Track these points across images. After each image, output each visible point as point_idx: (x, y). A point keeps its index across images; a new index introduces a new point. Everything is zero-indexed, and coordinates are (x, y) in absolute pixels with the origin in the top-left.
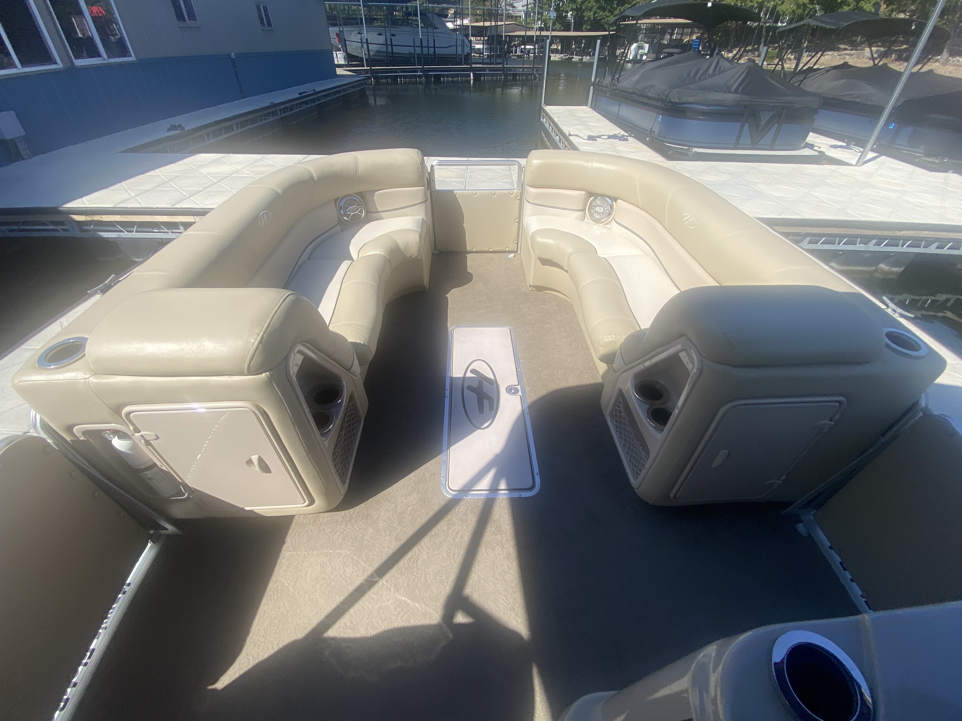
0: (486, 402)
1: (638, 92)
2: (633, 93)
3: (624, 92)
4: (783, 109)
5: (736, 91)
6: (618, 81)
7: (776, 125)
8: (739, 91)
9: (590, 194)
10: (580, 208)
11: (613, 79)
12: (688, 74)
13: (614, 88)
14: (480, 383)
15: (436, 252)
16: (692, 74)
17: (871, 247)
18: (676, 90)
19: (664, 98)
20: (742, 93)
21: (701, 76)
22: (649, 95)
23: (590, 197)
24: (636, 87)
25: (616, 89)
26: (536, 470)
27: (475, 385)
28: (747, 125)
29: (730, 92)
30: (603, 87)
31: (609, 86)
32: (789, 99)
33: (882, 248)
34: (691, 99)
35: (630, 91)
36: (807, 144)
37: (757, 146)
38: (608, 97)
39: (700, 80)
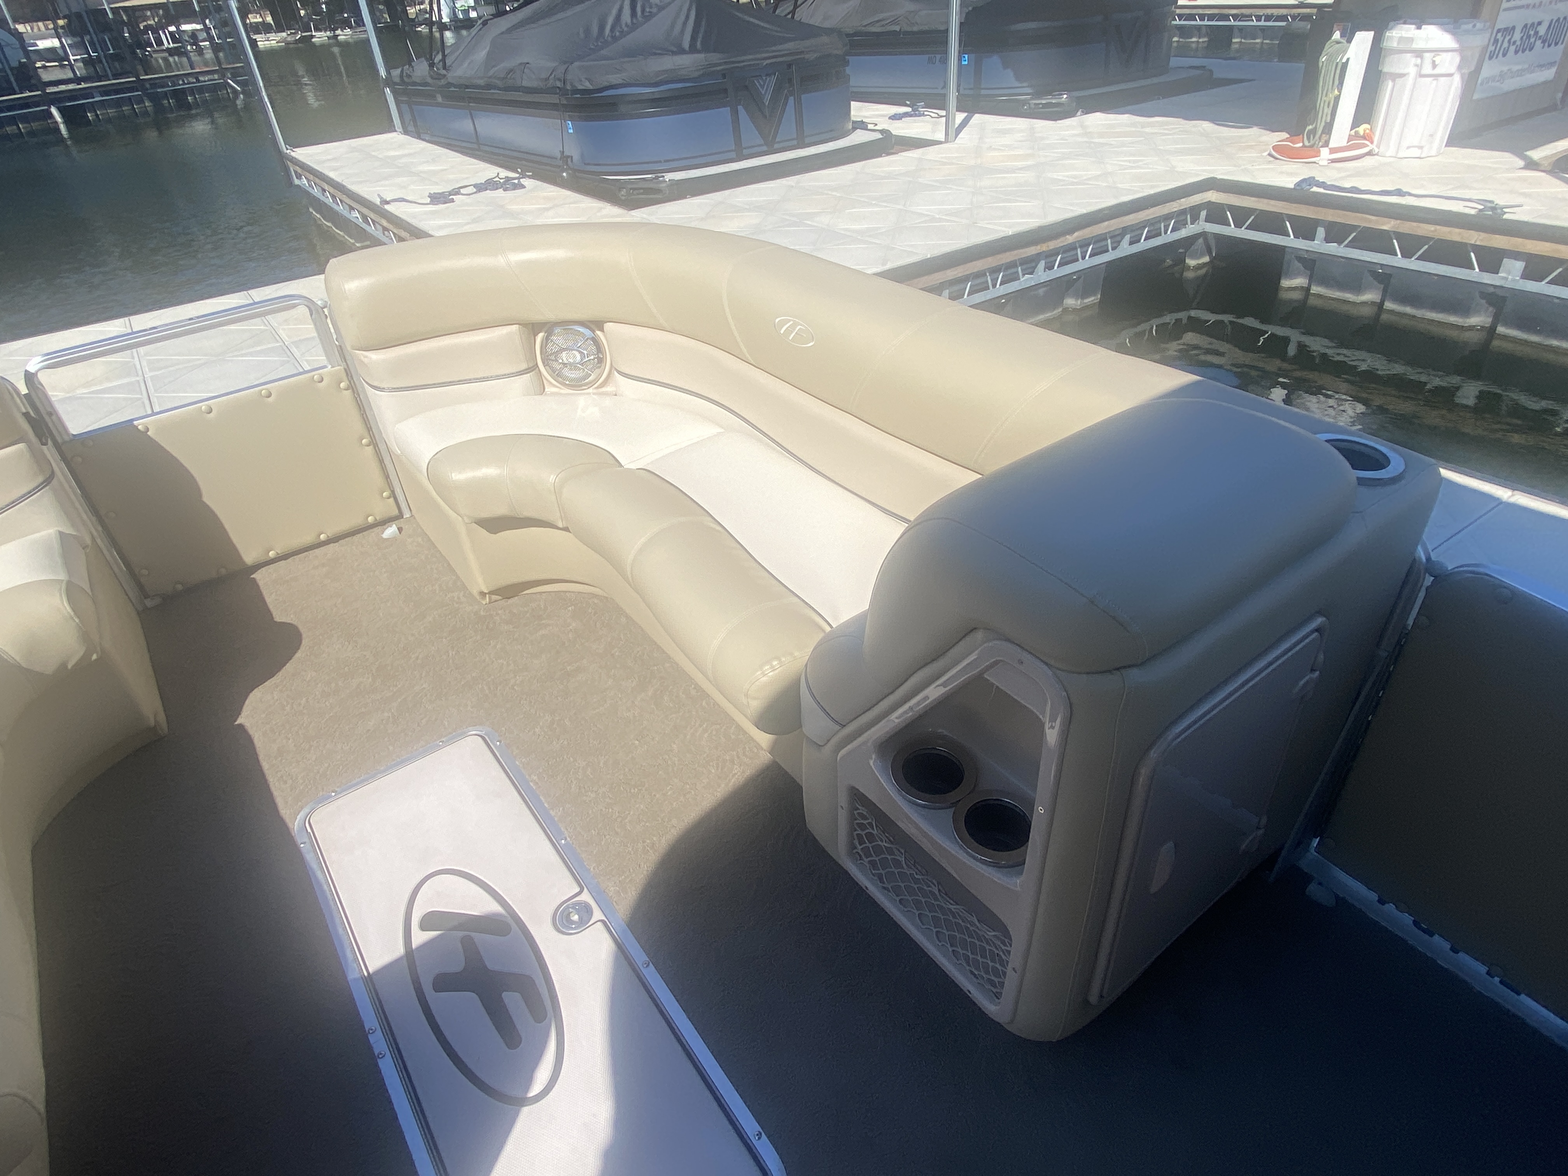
0: (512, 1000)
1: (499, 83)
2: (489, 87)
3: (467, 87)
4: (790, 66)
5: (693, 49)
6: (444, 68)
7: (791, 100)
8: (699, 45)
9: (532, 328)
10: (524, 366)
11: (432, 65)
12: (587, 31)
13: (443, 82)
14: (469, 946)
15: (149, 603)
16: (595, 30)
17: (1042, 275)
18: (577, 64)
19: (559, 84)
20: (706, 49)
21: (612, 29)
22: (525, 83)
23: (535, 335)
24: (491, 73)
25: (449, 85)
26: (750, 1125)
27: (456, 965)
28: (740, 108)
29: (681, 51)
30: (415, 84)
31: (429, 80)
32: (790, 46)
33: (1058, 272)
34: (615, 79)
35: (481, 82)
36: (854, 122)
37: (776, 146)
38: (439, 105)
39: (615, 39)
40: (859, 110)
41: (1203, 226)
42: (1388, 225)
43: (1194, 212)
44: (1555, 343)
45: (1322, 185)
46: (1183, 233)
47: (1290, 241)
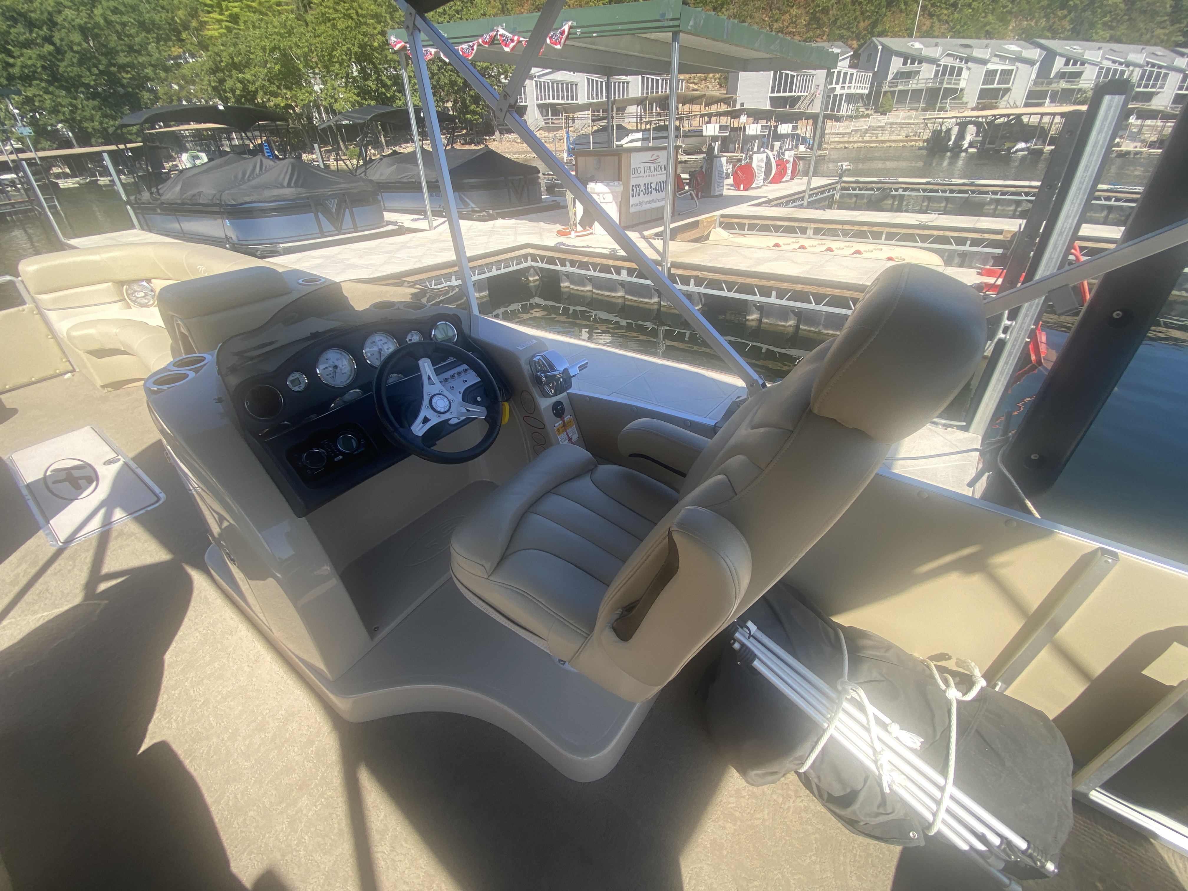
1: (189, 202)
2: (183, 204)
3: (173, 204)
4: (344, 195)
5: (289, 186)
6: (159, 194)
7: (347, 210)
8: (292, 185)
11: (151, 193)
12: (236, 177)
13: (159, 202)
16: (240, 176)
17: (455, 282)
18: (227, 192)
19: (218, 202)
20: (296, 185)
21: (249, 177)
22: (201, 202)
24: (184, 197)
25: (162, 203)
28: (319, 214)
29: (283, 187)
30: (144, 203)
31: (151, 201)
32: (342, 186)
34: (247, 199)
35: (179, 202)
36: (387, 221)
37: (342, 231)
38: (159, 214)
39: (249, 180)
40: (388, 216)
41: (530, 263)
42: (586, 259)
43: (525, 257)
44: (641, 300)
45: (564, 245)
46: (521, 266)
47: (559, 268)
